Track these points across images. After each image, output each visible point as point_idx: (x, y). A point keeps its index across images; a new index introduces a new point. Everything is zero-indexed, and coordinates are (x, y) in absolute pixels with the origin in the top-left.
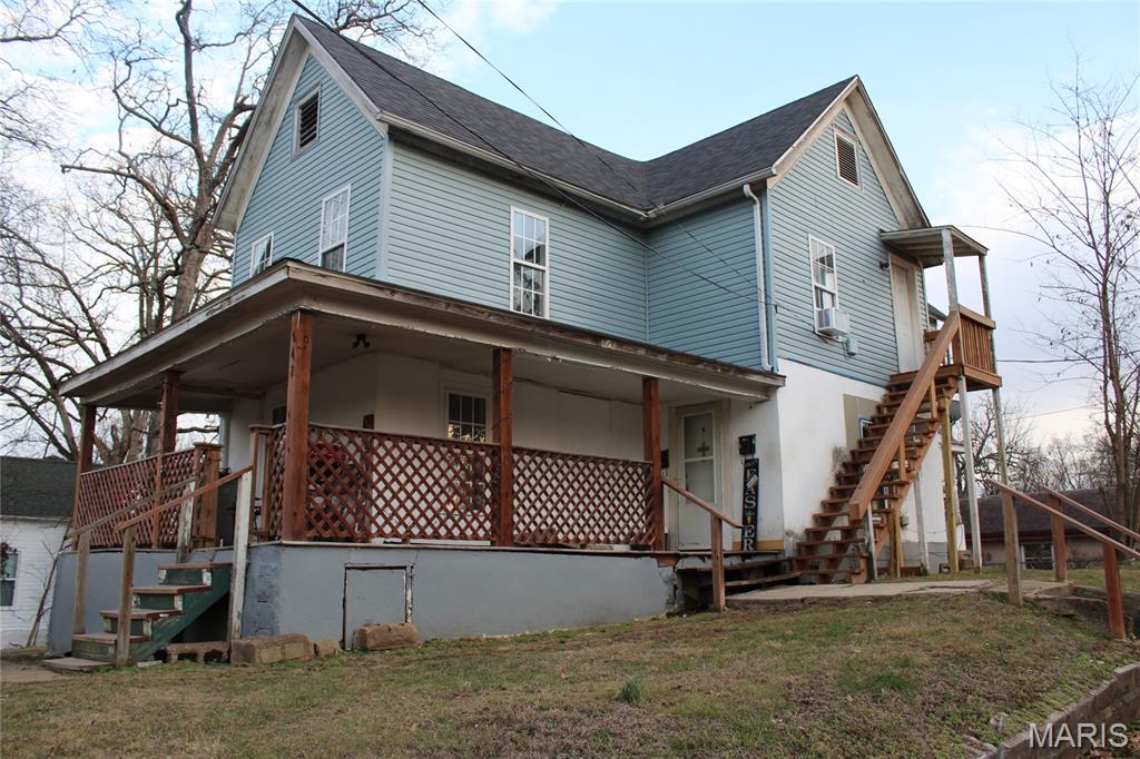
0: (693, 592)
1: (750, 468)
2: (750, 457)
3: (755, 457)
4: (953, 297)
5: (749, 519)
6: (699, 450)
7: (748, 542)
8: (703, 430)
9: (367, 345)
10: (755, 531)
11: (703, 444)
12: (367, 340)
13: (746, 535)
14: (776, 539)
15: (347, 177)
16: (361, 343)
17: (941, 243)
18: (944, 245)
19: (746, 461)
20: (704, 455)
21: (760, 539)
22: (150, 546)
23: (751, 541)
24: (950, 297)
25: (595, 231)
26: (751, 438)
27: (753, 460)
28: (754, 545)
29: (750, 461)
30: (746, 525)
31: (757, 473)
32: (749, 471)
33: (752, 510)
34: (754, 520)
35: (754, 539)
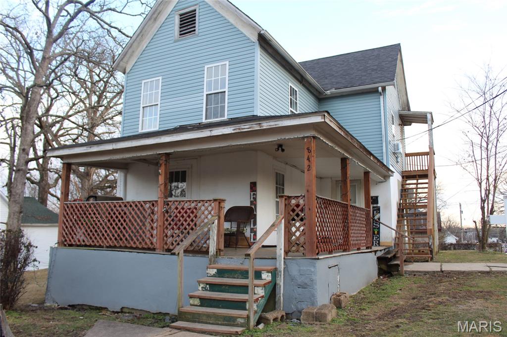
0: (384, 267)
1: (375, 210)
2: (375, 205)
3: (378, 205)
4: (431, 141)
5: (376, 232)
7: (376, 242)
9: (283, 150)
10: (379, 237)
12: (283, 148)
13: (375, 239)
14: (388, 241)
15: (228, 56)
16: (280, 149)
17: (427, 118)
18: (428, 120)
21: (380, 241)
22: (154, 249)
23: (378, 242)
24: (430, 142)
25: (308, 97)
26: (377, 197)
27: (377, 207)
28: (379, 244)
29: (375, 207)
30: (375, 234)
31: (379, 213)
32: (375, 212)
33: (377, 229)
34: (379, 233)
35: (379, 241)
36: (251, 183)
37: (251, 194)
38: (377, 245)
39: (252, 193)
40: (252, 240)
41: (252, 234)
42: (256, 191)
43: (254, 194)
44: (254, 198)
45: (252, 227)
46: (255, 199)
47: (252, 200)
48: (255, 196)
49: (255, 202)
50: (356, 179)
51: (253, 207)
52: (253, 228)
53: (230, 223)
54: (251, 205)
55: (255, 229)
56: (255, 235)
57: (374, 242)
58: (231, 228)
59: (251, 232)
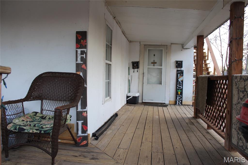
1: (179, 73)
2: (179, 69)
3: (182, 69)
5: (179, 93)
6: (152, 63)
7: (179, 102)
8: (154, 55)
10: (182, 98)
11: (154, 61)
13: (178, 99)
19: (177, 71)
20: (154, 66)
23: (180, 102)
26: (181, 62)
27: (181, 70)
28: (181, 103)
29: (179, 71)
30: (178, 95)
31: (183, 76)
32: (179, 75)
33: (181, 90)
34: (181, 93)
35: (182, 101)
36: (78, 33)
37: (77, 51)
38: (180, 104)
39: (79, 51)
40: (80, 133)
41: (80, 123)
42: (85, 47)
43: (82, 53)
44: (82, 59)
45: (79, 109)
46: (84, 60)
47: (79, 61)
48: (84, 56)
49: (84, 66)
50: (163, 44)
51: (81, 74)
52: (81, 112)
53: (39, 102)
54: (77, 71)
55: (85, 114)
56: (85, 124)
57: (178, 101)
58: (42, 110)
59: (78, 119)
